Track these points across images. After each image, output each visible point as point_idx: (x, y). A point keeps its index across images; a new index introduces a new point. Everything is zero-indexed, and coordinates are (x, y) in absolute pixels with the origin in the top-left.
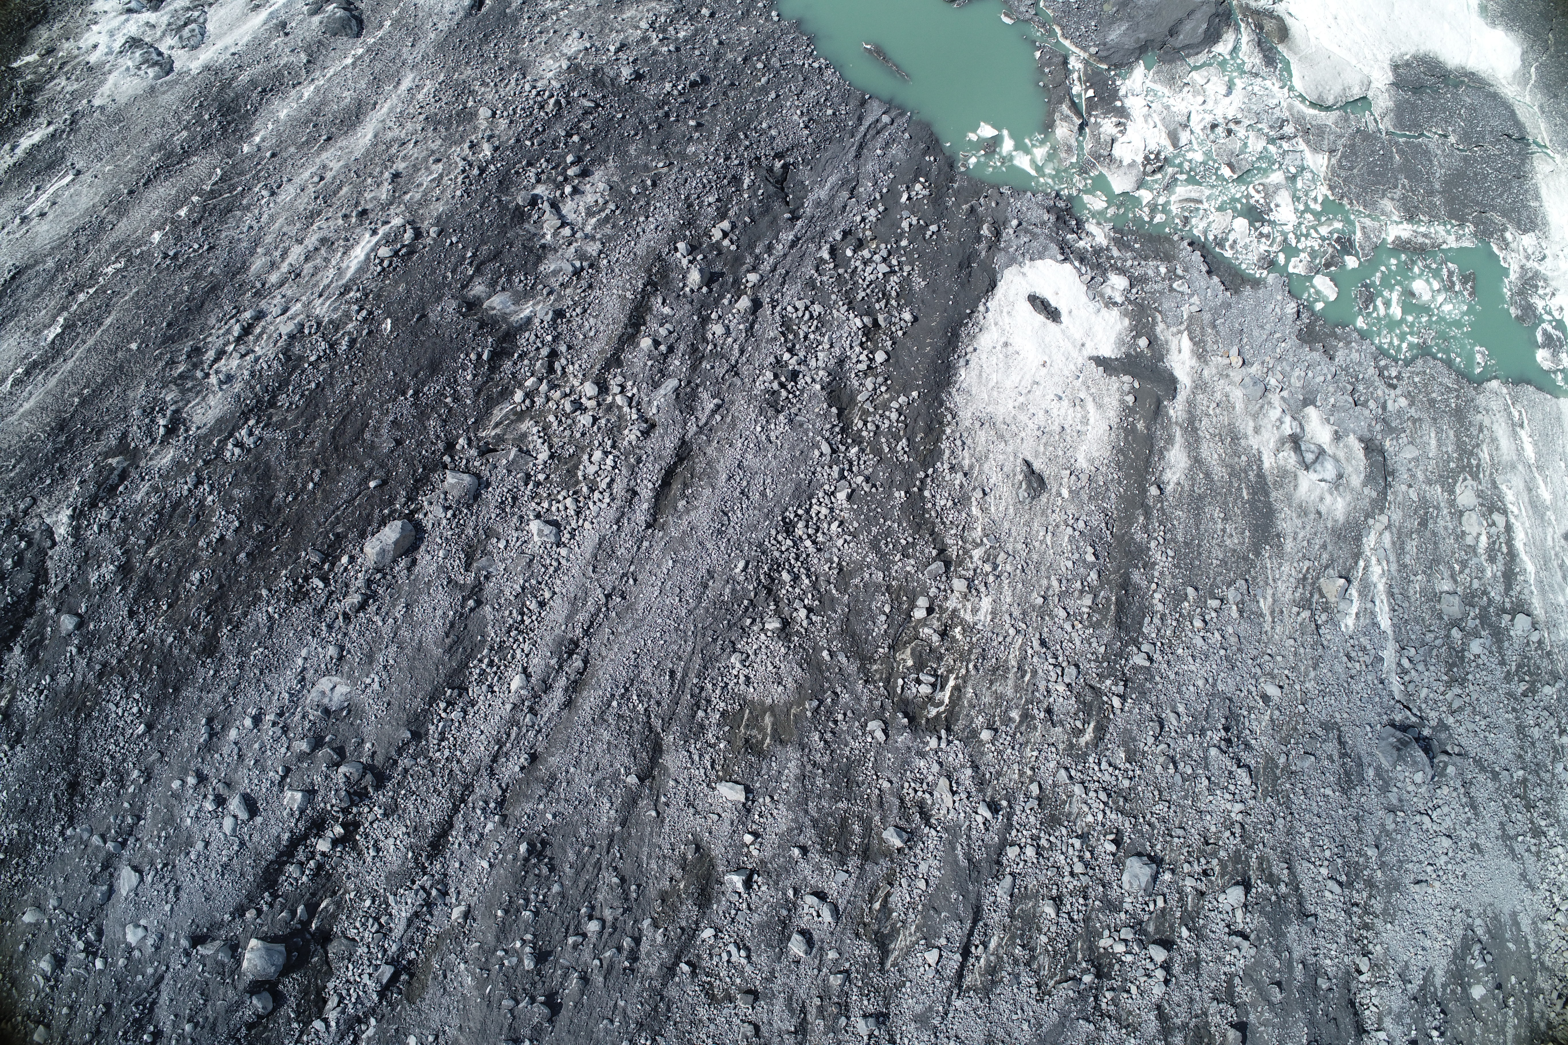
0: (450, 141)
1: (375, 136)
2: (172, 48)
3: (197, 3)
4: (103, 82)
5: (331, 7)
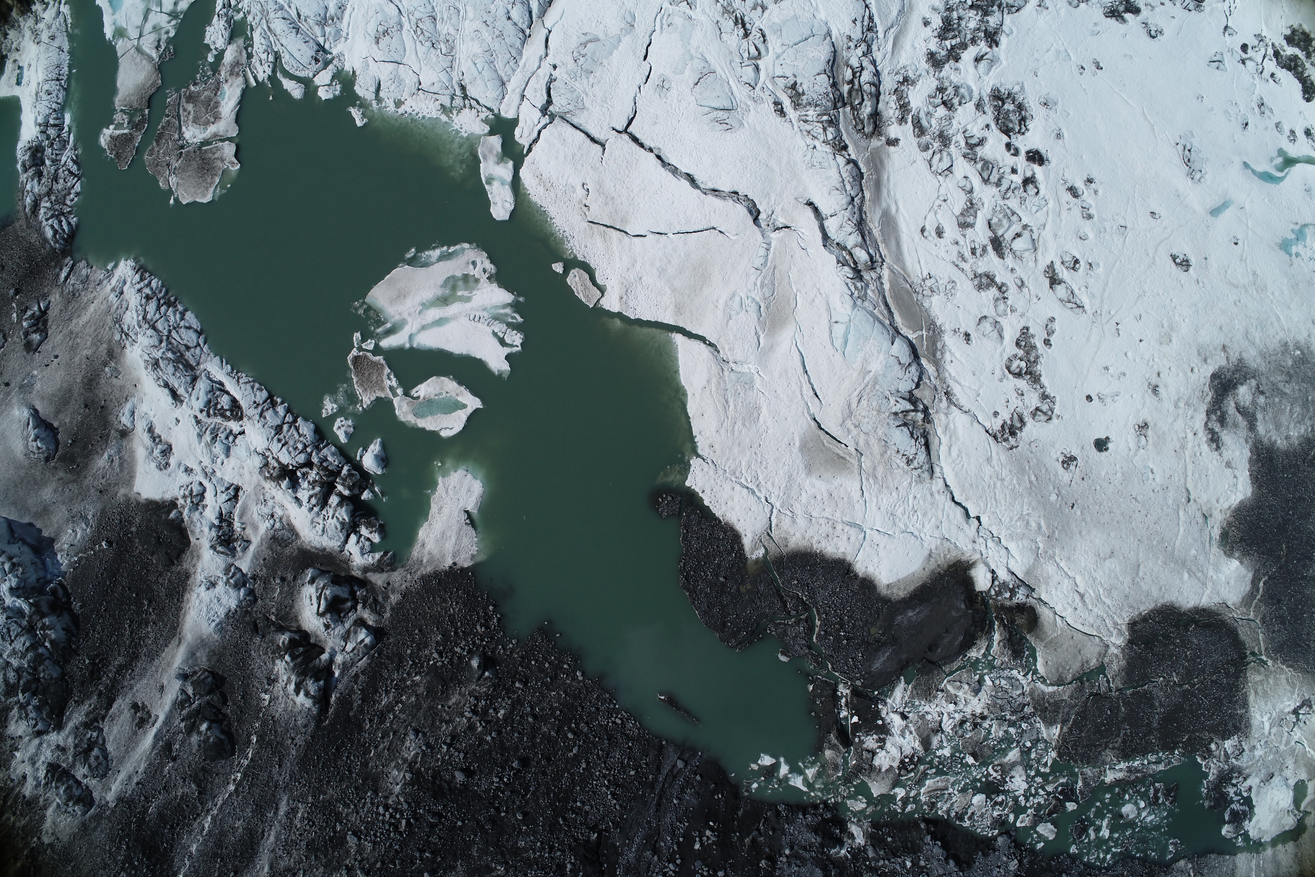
0: (330, 867)
1: (271, 867)
2: (85, 776)
3: (91, 716)
4: (43, 818)
5: (204, 727)
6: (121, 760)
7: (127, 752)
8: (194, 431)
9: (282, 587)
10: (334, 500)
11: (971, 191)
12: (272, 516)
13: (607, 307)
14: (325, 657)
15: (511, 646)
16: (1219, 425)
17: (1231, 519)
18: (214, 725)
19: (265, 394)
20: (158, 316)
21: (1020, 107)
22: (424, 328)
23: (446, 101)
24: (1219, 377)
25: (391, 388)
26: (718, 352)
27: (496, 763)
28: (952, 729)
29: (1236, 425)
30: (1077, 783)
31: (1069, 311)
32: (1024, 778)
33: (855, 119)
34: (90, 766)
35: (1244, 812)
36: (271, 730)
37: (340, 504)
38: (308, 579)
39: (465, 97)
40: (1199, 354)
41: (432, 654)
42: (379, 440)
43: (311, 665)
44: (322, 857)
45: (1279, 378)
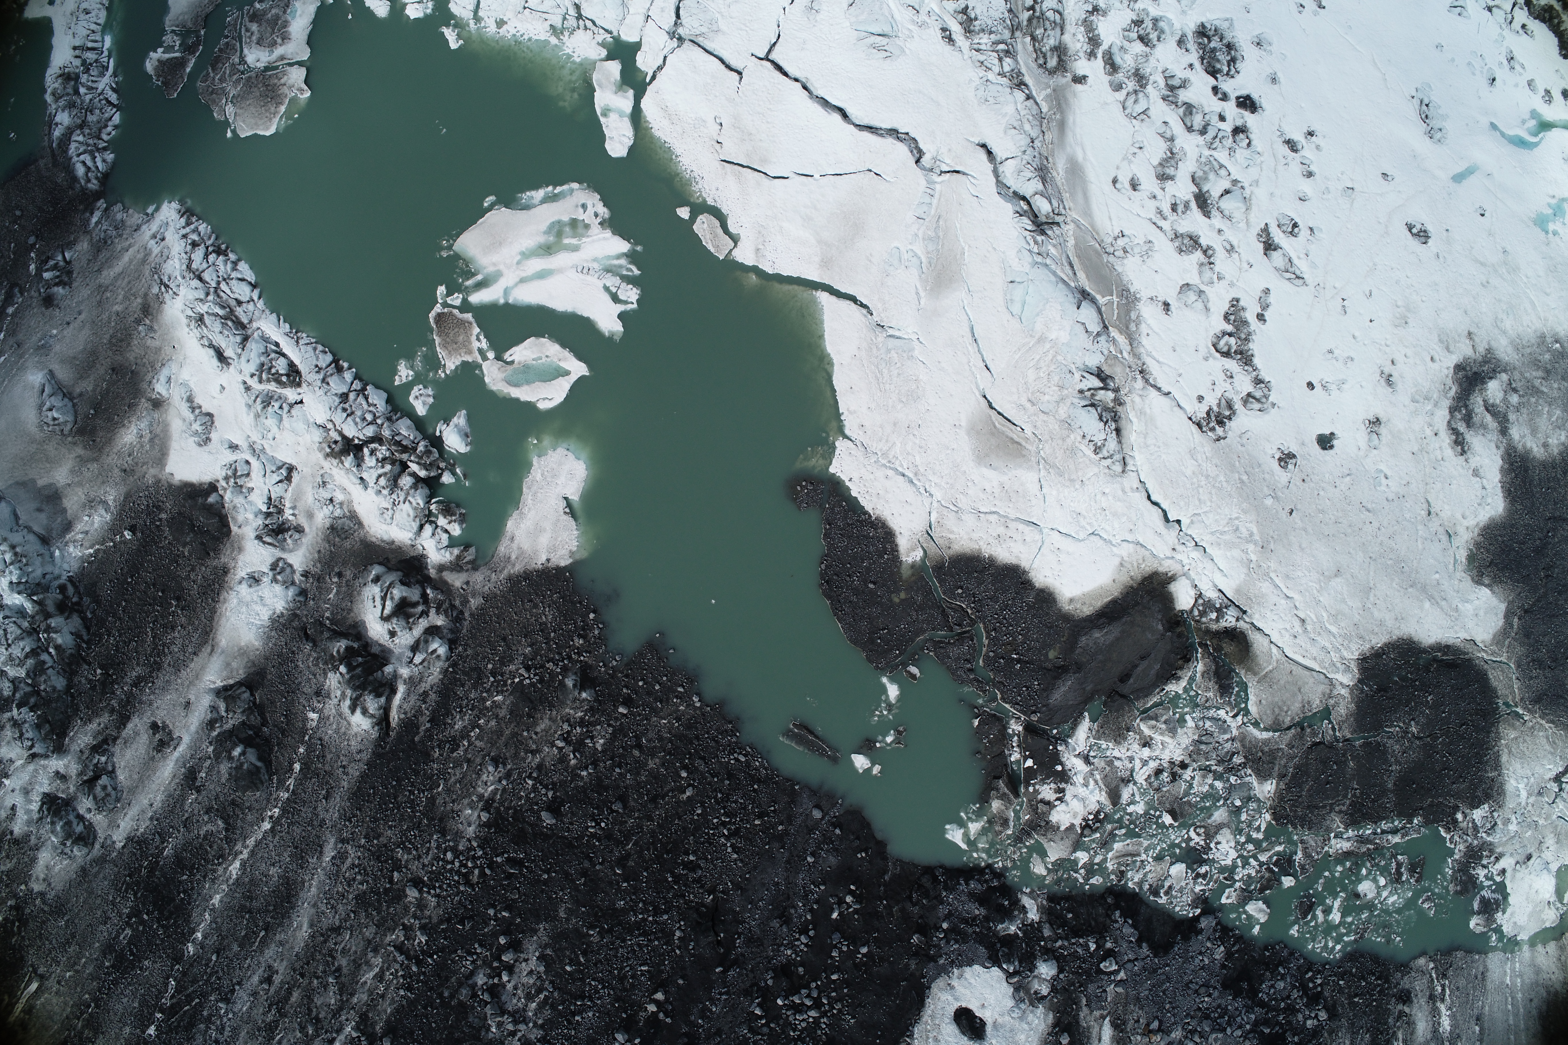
0: (383, 926)
1: (311, 925)
2: (89, 810)
3: (100, 738)
4: (34, 860)
5: (236, 752)
6: (133, 790)
7: (141, 780)
8: (240, 399)
9: (339, 586)
10: (406, 481)
11: (1172, 139)
12: (331, 500)
13: (740, 259)
14: (388, 669)
15: (615, 663)
16: (1464, 425)
17: (1480, 539)
18: (249, 750)
19: (329, 358)
20: (205, 265)
21: (1230, 47)
22: (523, 281)
23: (557, 21)
24: (1464, 369)
25: (480, 351)
26: (872, 314)
27: (592, 804)
28: (1146, 780)
29: (1484, 426)
30: (1296, 853)
31: (1287, 282)
32: (1233, 844)
33: (1035, 51)
34: (95, 798)
35: (1497, 901)
36: (318, 757)
37: (415, 486)
38: (371, 577)
39: (580, 17)
40: (1441, 341)
41: (517, 670)
42: (464, 412)
43: (371, 678)
44: (374, 913)
45: (1535, 374)
